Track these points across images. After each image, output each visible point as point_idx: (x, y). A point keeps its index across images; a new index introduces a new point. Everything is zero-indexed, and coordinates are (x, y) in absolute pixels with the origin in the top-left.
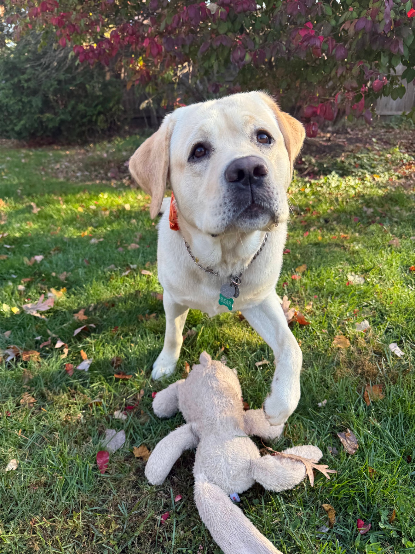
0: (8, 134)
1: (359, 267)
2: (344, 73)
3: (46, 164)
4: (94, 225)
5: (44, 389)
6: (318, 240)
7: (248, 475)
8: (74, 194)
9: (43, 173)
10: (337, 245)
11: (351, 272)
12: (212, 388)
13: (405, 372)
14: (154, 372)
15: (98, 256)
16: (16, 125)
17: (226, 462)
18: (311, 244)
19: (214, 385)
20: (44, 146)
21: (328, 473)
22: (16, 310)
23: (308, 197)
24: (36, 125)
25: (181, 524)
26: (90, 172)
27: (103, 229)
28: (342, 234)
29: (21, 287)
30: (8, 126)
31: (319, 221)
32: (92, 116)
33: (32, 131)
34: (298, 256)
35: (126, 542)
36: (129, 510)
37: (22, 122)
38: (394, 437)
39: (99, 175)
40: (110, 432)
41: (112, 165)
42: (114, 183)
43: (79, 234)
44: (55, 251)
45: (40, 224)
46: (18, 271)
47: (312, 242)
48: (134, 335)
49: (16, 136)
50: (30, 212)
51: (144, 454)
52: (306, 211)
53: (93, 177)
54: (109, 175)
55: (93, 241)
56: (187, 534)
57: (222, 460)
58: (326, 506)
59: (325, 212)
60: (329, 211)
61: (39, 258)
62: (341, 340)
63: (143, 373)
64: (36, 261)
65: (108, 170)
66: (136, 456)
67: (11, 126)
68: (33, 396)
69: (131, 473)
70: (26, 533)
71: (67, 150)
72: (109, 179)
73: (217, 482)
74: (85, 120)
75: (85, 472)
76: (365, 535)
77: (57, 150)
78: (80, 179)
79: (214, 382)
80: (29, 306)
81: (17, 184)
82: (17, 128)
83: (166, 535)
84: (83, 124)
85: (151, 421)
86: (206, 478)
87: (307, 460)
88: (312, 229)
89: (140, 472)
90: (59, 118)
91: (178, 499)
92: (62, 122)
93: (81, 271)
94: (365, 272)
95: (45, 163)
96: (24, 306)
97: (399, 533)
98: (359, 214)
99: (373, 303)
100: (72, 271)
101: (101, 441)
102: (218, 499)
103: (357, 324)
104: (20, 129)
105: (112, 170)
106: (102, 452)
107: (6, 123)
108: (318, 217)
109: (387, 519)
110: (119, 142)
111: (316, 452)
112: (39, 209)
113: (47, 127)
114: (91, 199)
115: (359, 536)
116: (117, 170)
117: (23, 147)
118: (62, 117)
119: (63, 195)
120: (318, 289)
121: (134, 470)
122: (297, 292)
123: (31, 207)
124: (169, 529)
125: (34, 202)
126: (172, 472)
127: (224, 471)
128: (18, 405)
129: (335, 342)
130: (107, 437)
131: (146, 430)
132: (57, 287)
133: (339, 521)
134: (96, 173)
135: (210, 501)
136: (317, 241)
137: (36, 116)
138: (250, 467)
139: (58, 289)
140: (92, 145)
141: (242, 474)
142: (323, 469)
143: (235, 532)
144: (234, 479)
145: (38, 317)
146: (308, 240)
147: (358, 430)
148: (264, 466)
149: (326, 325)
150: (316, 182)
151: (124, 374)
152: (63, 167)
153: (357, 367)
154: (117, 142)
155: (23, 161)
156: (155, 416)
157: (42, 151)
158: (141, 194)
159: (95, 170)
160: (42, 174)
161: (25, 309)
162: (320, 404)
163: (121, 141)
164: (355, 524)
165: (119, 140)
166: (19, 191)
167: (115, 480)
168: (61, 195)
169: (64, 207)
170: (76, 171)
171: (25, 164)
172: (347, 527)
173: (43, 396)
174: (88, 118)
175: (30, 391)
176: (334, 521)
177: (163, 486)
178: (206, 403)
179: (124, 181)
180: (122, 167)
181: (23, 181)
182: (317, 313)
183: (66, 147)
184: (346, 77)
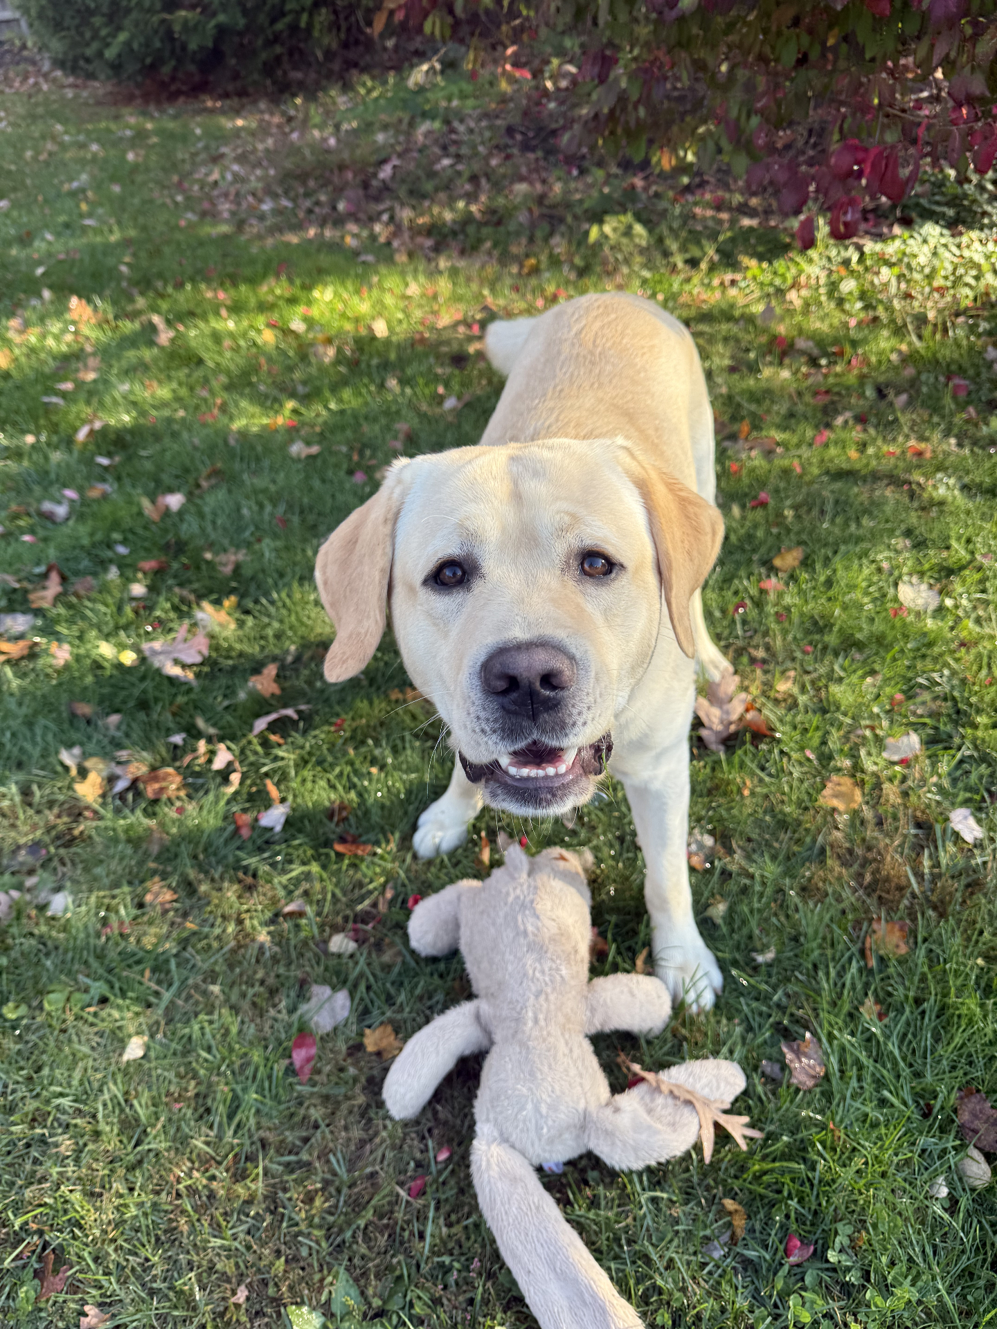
0: (90, 68)
1: (934, 556)
2: (953, 54)
3: (187, 167)
4: (301, 389)
5: (192, 874)
6: (849, 459)
7: (578, 1137)
8: (253, 281)
9: (179, 198)
10: (894, 480)
11: (910, 574)
12: (525, 933)
13: (974, 886)
14: (418, 837)
15: (306, 500)
16: (108, 45)
17: (537, 1109)
18: (827, 473)
19: (530, 928)
20: (181, 99)
21: (745, 1137)
22: (128, 658)
23: (847, 306)
24: (158, 44)
25: (445, 1208)
26: (294, 200)
27: (320, 408)
28: (912, 442)
29: (138, 589)
30: (88, 45)
31: (862, 395)
32: (298, 13)
33: (148, 61)
34: (789, 513)
35: (341, 1231)
36: (351, 1165)
37: (122, 37)
38: (904, 1059)
39: (317, 210)
40: (321, 992)
41: (349, 175)
42: (352, 236)
43: (265, 421)
44: (209, 477)
45: (174, 385)
46: (130, 536)
47: (833, 469)
48: (377, 743)
49: (110, 72)
50: (151, 343)
51: (384, 1043)
52: (835, 357)
53: (301, 215)
54: (341, 206)
55: (297, 449)
56: (454, 1230)
57: (530, 1106)
58: (729, 1204)
59: (884, 358)
60: (894, 357)
61: (175, 501)
62: (843, 789)
63: (393, 846)
64: (167, 508)
65: (339, 191)
66: (370, 1048)
67: (95, 46)
68: (169, 887)
69: (358, 1089)
70: (163, 1195)
71: (237, 112)
72: (339, 222)
73: (517, 1145)
74: (280, 26)
75: (270, 1077)
76: (798, 1265)
77: (212, 111)
78: (268, 223)
79: (531, 920)
80: (157, 645)
81: (118, 245)
82: (110, 53)
83: (416, 1227)
84: (276, 39)
85: (404, 963)
86: (496, 1134)
87: (707, 1103)
88: (839, 421)
89: (375, 1085)
90: (213, 23)
91: (443, 1156)
92: (222, 31)
93: (267, 547)
94: (945, 574)
95: (183, 161)
96: (145, 646)
97: (866, 1276)
98: (971, 372)
99: (942, 677)
100: (249, 545)
101: (303, 1008)
102: (514, 1180)
103: (890, 741)
104: (119, 56)
105: (350, 193)
106: (303, 1034)
107: (81, 34)
108: (862, 378)
109: (846, 1242)
110: (369, 91)
111: (732, 1080)
112: (171, 334)
113: (184, 48)
114: (292, 301)
115: (786, 1268)
116: (361, 192)
117: (129, 99)
118: (222, 18)
119: (228, 283)
120: (817, 626)
121: (363, 1079)
122: (766, 634)
123: (153, 328)
124: (421, 1216)
125: (159, 313)
126: (438, 1096)
127: (532, 1126)
128: (141, 905)
129: (826, 792)
130: (314, 1001)
131: (393, 983)
132: (214, 596)
133: (752, 1230)
134: (308, 203)
135: (499, 1185)
136: (845, 466)
137: (155, 19)
138: (584, 1124)
139: (217, 603)
140: (298, 101)
141: (567, 1136)
142: (738, 1127)
143: (540, 1250)
144: (551, 1141)
145: (177, 678)
146: (822, 461)
147: (831, 1037)
148: (610, 1128)
149: (816, 741)
150: (878, 247)
151: (355, 841)
152: (229, 177)
153: (865, 863)
154: (362, 91)
155: (130, 156)
156: (413, 952)
157: (175, 117)
158: (415, 278)
159: (307, 195)
160: (176, 203)
161: (147, 653)
162: (760, 959)
163: (373, 88)
164: (781, 1247)
165: (369, 83)
166: (124, 269)
167: (326, 1098)
168: (222, 284)
169: (231, 325)
170: (260, 194)
171: (135, 168)
172: (766, 1247)
173: (189, 888)
174: (288, 19)
175: (164, 876)
176: (740, 1233)
177: (417, 1122)
178: (510, 968)
179: (378, 228)
180: (374, 183)
181: (132, 233)
182: (802, 699)
183: (235, 101)
184: (958, 64)
